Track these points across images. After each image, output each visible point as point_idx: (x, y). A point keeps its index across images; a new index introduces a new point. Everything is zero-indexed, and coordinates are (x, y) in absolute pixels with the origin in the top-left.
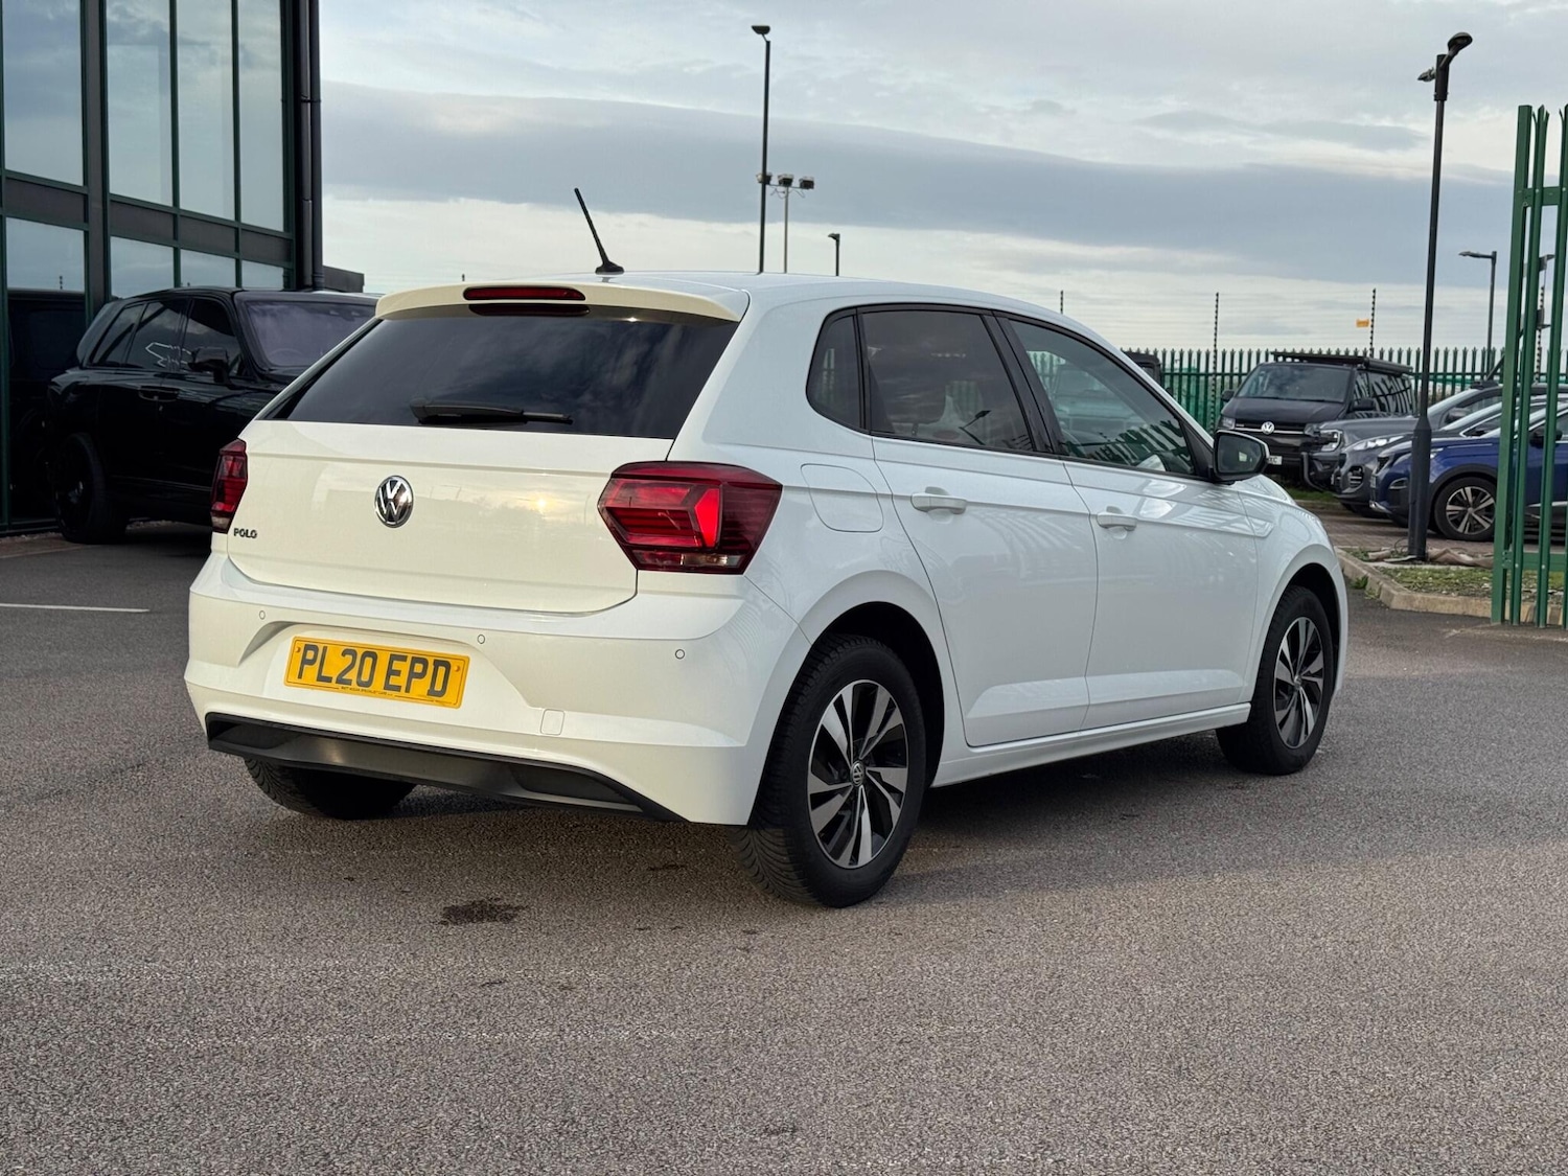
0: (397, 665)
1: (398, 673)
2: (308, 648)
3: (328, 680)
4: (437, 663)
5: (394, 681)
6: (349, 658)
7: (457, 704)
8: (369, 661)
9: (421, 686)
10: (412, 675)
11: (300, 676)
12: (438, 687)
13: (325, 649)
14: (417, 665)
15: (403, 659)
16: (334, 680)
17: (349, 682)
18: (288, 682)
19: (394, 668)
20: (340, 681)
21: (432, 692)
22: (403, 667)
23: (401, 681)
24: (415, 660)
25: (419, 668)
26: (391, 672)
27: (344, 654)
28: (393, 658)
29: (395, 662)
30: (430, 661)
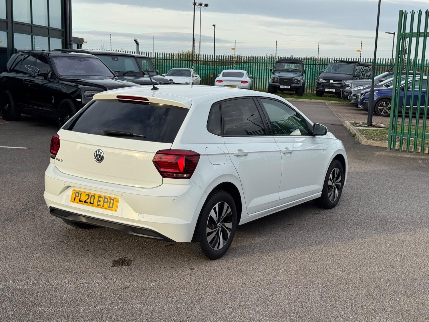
0: (100, 199)
2: (77, 192)
3: (82, 201)
4: (111, 199)
5: (99, 203)
6: (87, 196)
7: (116, 211)
8: (93, 197)
9: (106, 205)
10: (104, 202)
11: (75, 200)
12: (111, 206)
13: (81, 193)
15: (101, 197)
16: (84, 202)
17: (87, 203)
18: (71, 201)
19: (99, 200)
20: (85, 202)
21: (109, 207)
22: (102, 200)
23: (101, 203)
24: (105, 198)
25: (106, 200)
27: (86, 195)
28: (99, 197)
29: (100, 198)
30: (109, 198)
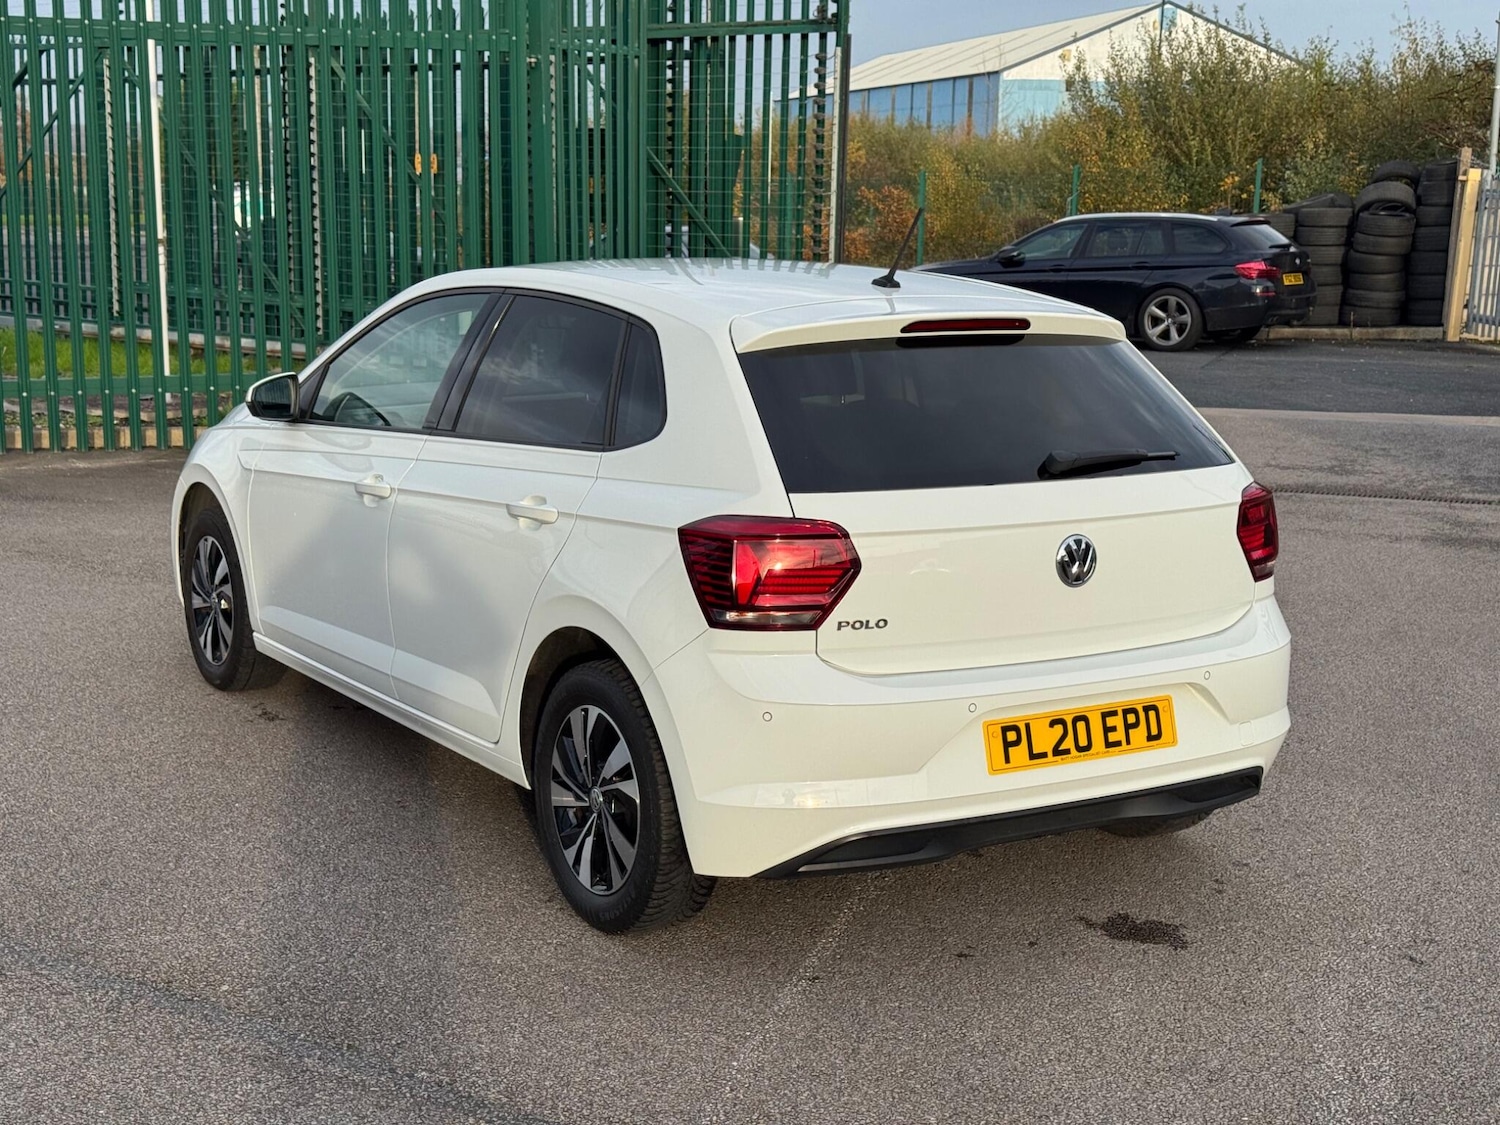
0: (1110, 722)
1: (1114, 729)
2: (1005, 730)
3: (1044, 755)
4: (1147, 709)
5: (1112, 737)
6: (1059, 729)
7: (1174, 742)
8: (1081, 725)
9: (1139, 735)
10: (1128, 727)
11: (1007, 760)
12: (1154, 731)
13: (1028, 726)
14: (1128, 716)
15: (1114, 713)
16: (1050, 754)
17: (1067, 752)
18: (994, 771)
19: (1109, 725)
20: (1057, 752)
21: (1150, 738)
22: (1116, 721)
23: (1118, 735)
24: (1126, 712)
25: (1131, 718)
26: (1107, 730)
27: (1053, 724)
28: (1105, 716)
29: (1107, 719)
30: (1140, 709)
